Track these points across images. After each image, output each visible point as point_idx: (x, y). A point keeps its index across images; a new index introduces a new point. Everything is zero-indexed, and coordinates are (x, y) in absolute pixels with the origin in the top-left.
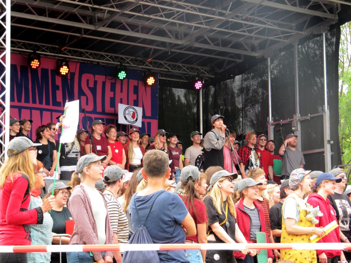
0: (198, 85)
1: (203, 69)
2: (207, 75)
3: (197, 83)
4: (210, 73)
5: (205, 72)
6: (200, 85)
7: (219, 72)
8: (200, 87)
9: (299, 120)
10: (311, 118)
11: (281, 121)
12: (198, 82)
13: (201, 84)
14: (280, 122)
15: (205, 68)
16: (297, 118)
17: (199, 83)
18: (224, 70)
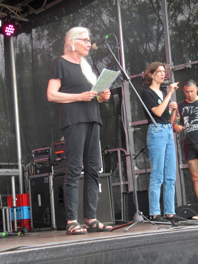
0: (10, 30)
1: (12, 10)
2: (19, 18)
3: (8, 27)
4: (21, 15)
5: (15, 12)
6: (12, 31)
7: (37, 13)
8: (11, 33)
9: (172, 69)
10: (192, 65)
11: (142, 73)
12: (10, 26)
13: (12, 28)
14: (140, 75)
15: (15, 8)
16: (171, 67)
17: (11, 28)
18: (45, 9)
